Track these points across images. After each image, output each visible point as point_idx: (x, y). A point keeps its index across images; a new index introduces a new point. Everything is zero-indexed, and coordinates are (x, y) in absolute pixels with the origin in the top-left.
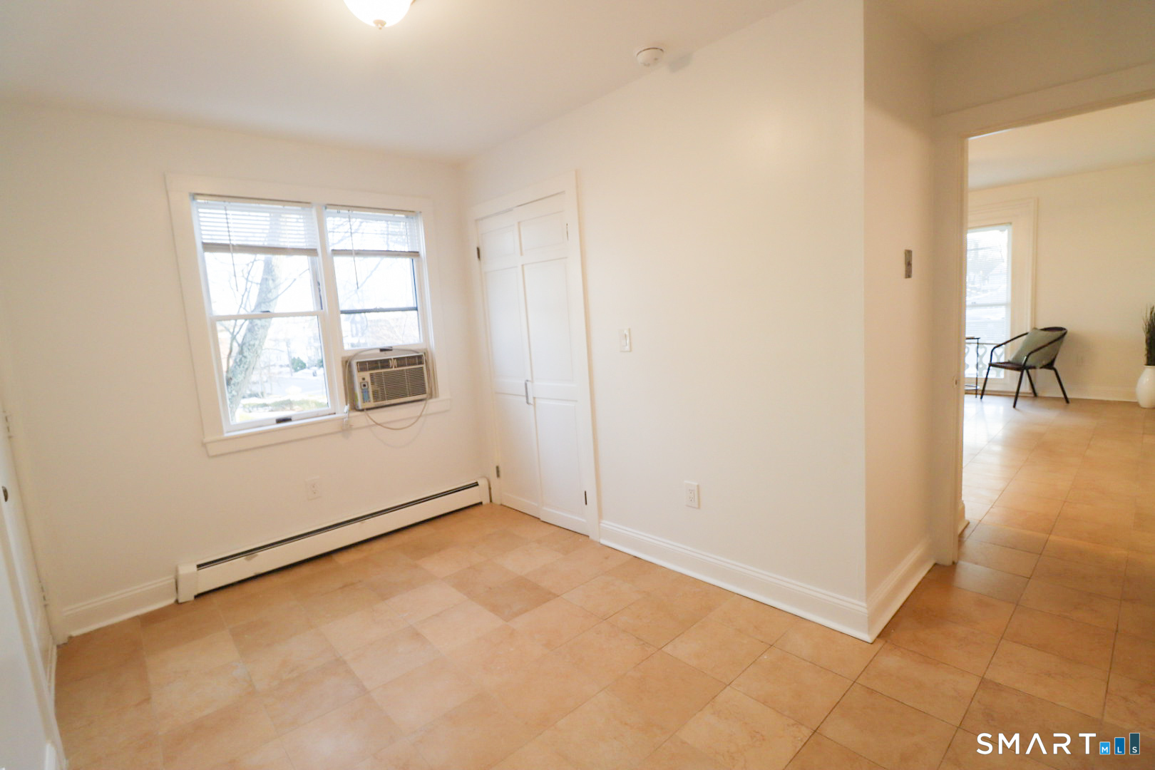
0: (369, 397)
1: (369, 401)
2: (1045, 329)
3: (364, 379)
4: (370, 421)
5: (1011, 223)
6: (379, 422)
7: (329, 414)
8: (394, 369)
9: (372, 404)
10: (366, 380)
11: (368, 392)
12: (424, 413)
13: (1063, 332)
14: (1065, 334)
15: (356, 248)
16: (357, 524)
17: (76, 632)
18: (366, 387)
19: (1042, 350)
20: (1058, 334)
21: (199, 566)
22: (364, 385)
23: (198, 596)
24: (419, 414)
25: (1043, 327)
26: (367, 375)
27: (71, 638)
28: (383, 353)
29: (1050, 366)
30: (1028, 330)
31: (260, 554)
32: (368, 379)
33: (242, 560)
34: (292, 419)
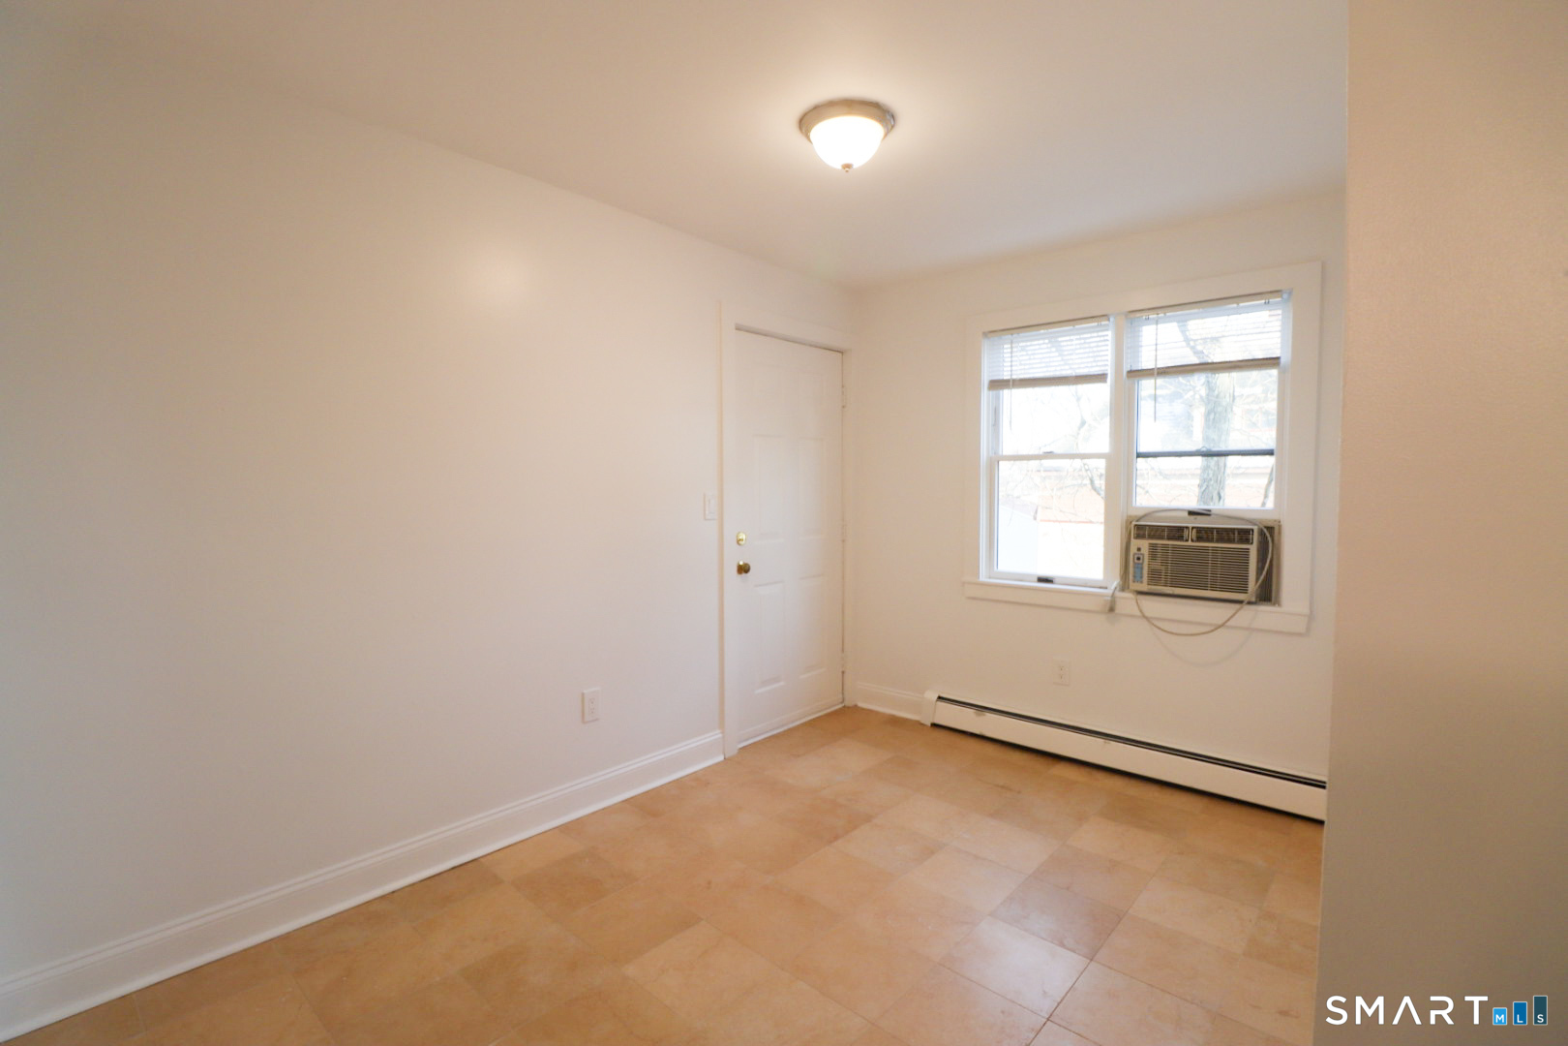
0: (1142, 577)
1: (1142, 582)
3: (1139, 549)
4: (1136, 608)
6: (1147, 614)
7: (1101, 588)
8: (1190, 543)
9: (1144, 587)
10: (1142, 552)
11: (1142, 568)
12: (1228, 624)
15: (1161, 364)
16: (1100, 741)
17: (861, 704)
18: (1141, 561)
21: (940, 698)
22: (1139, 559)
23: (934, 725)
24: (1220, 622)
26: (1144, 545)
27: (856, 706)
28: (1193, 517)
31: (989, 716)
32: (1145, 551)
33: (971, 711)
34: (1055, 581)
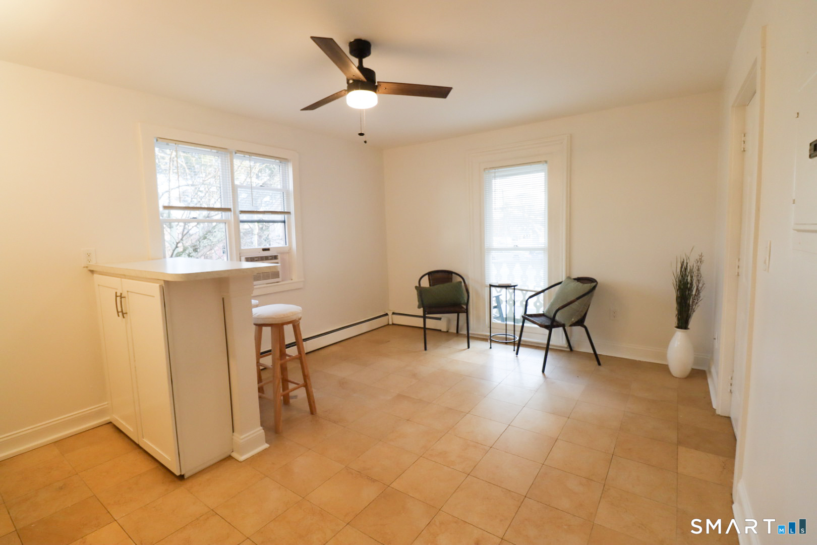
2: (579, 280)
5: (546, 162)
13: (594, 284)
14: (594, 288)
19: (572, 306)
20: (588, 286)
25: (576, 277)
29: (580, 322)
30: (563, 278)
